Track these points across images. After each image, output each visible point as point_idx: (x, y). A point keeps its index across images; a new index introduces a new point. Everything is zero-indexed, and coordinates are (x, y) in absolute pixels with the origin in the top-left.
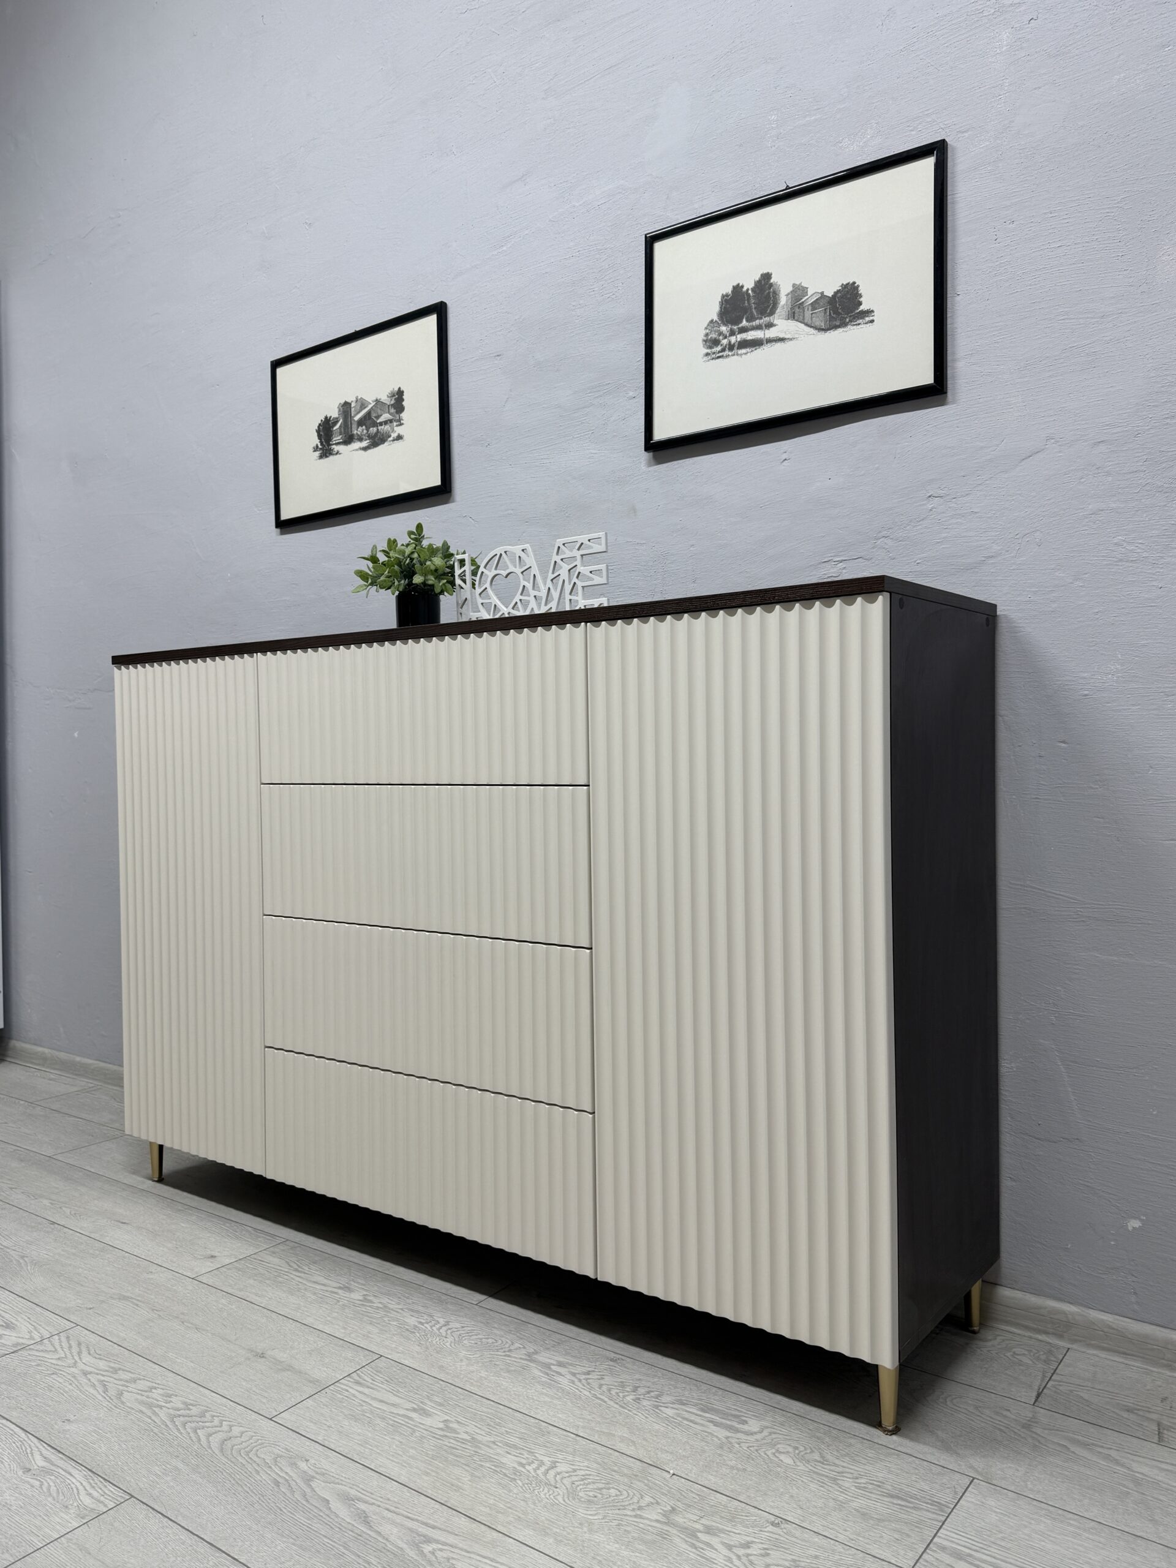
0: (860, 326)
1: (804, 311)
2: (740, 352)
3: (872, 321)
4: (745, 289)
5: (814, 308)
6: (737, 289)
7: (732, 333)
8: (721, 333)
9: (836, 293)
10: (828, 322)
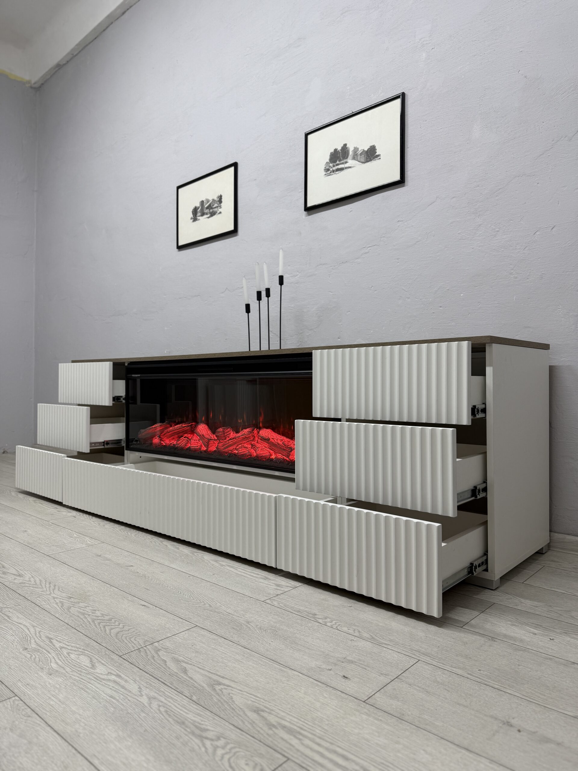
0: (376, 160)
1: (357, 157)
2: (337, 172)
3: (380, 159)
4: (338, 150)
5: (361, 155)
7: (334, 166)
8: (330, 167)
9: (368, 149)
10: (365, 160)
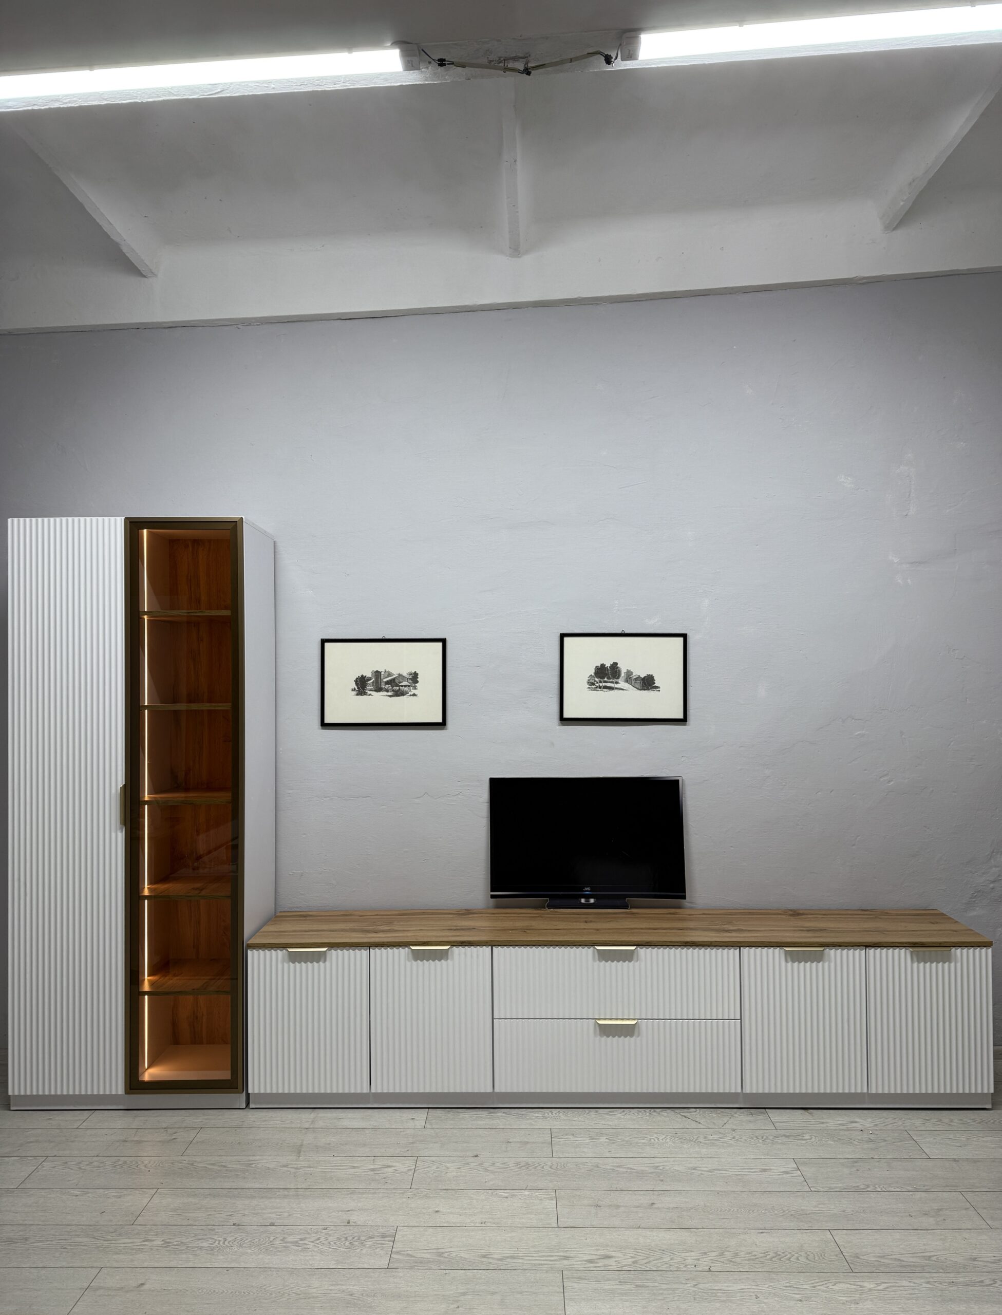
0: (654, 692)
1: (631, 681)
2: (604, 690)
3: (659, 691)
4: (606, 666)
5: (636, 681)
6: (603, 665)
7: (600, 682)
8: (595, 681)
9: (646, 677)
10: (641, 687)
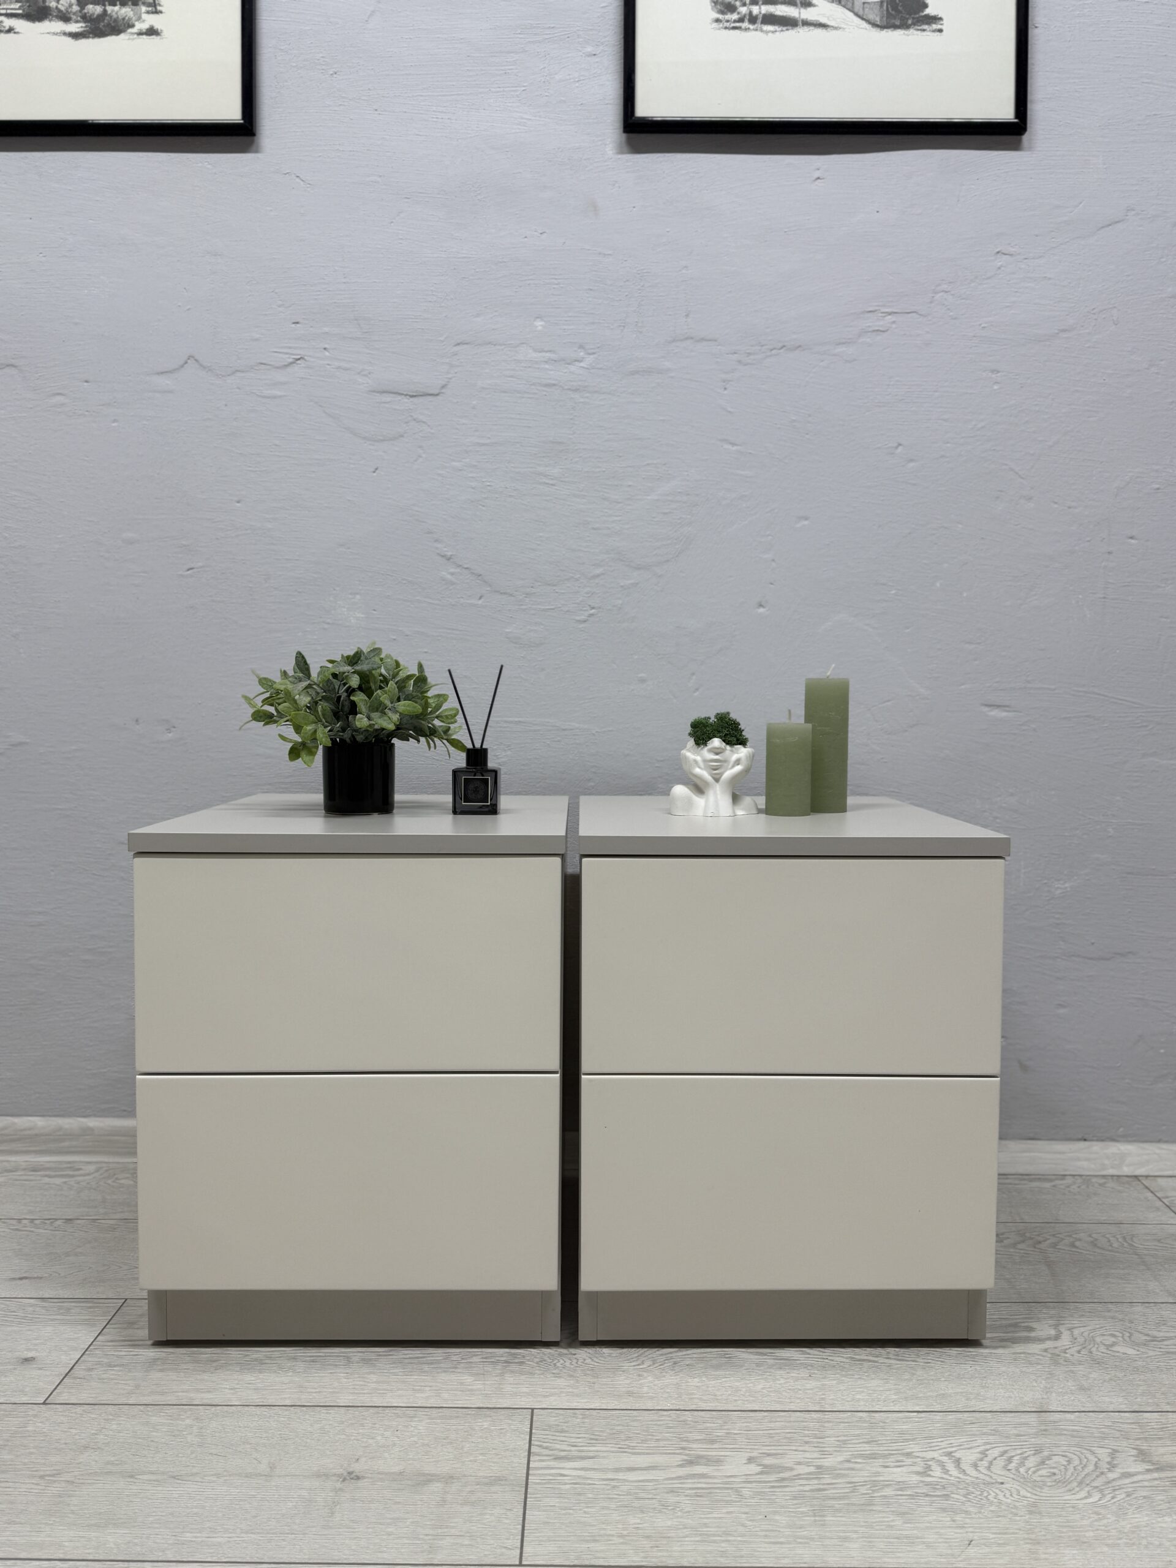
0: (925, 33)
2: (765, 28)
3: (940, 31)
7: (755, 1)
10: (885, 19)
